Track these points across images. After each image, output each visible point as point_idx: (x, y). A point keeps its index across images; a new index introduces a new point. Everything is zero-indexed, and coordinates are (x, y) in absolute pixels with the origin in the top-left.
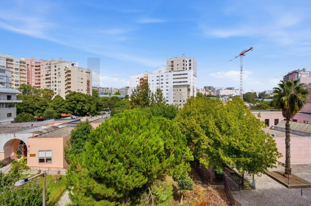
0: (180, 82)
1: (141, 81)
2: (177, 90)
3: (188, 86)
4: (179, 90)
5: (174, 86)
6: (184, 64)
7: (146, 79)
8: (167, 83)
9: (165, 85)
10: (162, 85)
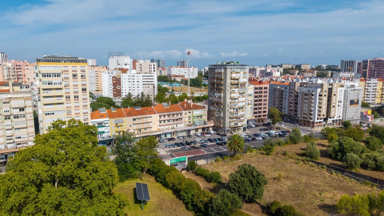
0: (148, 82)
1: (113, 79)
3: (154, 85)
4: (147, 87)
5: (143, 84)
6: (150, 68)
7: (119, 77)
8: (138, 82)
9: (136, 83)
10: (134, 83)
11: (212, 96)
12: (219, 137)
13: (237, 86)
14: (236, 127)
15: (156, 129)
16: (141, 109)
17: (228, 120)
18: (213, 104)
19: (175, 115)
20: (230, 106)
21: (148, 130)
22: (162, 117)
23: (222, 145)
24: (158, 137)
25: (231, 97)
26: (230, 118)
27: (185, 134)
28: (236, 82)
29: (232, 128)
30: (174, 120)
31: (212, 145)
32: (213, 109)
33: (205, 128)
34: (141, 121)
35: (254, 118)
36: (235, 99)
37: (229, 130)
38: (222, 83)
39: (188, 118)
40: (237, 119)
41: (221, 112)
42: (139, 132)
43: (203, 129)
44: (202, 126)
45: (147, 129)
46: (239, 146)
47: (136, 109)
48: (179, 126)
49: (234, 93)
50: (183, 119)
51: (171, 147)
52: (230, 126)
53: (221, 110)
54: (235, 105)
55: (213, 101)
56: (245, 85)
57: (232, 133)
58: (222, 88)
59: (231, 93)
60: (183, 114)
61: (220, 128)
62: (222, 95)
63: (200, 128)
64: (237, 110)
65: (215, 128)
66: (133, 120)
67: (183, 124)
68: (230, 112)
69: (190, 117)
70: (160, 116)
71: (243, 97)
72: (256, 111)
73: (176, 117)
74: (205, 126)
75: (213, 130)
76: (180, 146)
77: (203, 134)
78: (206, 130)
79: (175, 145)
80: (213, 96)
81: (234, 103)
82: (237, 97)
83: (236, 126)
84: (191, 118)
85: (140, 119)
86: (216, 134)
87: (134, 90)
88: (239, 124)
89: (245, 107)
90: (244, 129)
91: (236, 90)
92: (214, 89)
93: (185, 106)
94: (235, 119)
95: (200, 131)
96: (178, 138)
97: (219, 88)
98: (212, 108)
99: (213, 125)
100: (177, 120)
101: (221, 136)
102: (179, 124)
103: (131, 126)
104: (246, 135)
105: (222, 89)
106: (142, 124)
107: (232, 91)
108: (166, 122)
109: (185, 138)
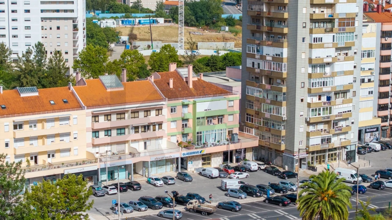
0: (58, 11)
2: (51, 29)
3: (74, 20)
4: (54, 28)
5: (43, 19)
8: (28, 11)
9: (21, 15)
10: (13, 16)
11: (253, 56)
12: (276, 180)
13: (329, 26)
14: (324, 151)
15: (83, 156)
16: (36, 94)
17: (300, 129)
18: (257, 79)
19: (142, 114)
20: (307, 86)
21: (59, 158)
22: (102, 119)
23: (284, 205)
24: (91, 179)
25: (310, 60)
26: (309, 123)
27: (170, 171)
28: (327, 13)
29: (313, 153)
30: (136, 128)
31: (252, 204)
32: (257, 94)
33: (231, 152)
34: (38, 130)
35: (378, 122)
36: (323, 65)
37: (304, 159)
38: (286, 15)
39: (181, 123)
40: (330, 127)
41: (280, 104)
42: (32, 163)
43: (227, 156)
44: (223, 148)
45: (56, 155)
46: (333, 206)
47: (22, 95)
48: (152, 145)
49: (322, 46)
50: (164, 126)
51: (128, 210)
52: (308, 147)
53: (280, 98)
54: (324, 84)
55: (257, 70)
56: (353, 24)
57: (314, 169)
58: (286, 30)
59: (311, 46)
60: (166, 111)
61: (279, 152)
62: (285, 52)
63: (216, 154)
64: (329, 99)
65: (263, 152)
66: (15, 127)
67: (165, 140)
68: (309, 105)
69: (187, 120)
70: (95, 116)
71: (345, 60)
72: (383, 101)
73: (142, 119)
74: (232, 147)
75: (258, 159)
76: (156, 209)
77: (225, 171)
78: (234, 158)
79: (140, 204)
80: (257, 57)
81: (321, 76)
82: (329, 60)
83: (326, 146)
84: (190, 123)
85: (33, 123)
86: (264, 170)
87: (15, 36)
88: (336, 142)
89: (351, 91)
90: (350, 157)
91: (327, 38)
92: (262, 32)
93: (171, 86)
94: (321, 127)
95: (217, 162)
96: (148, 182)
97: (274, 30)
98: (255, 93)
99: (256, 143)
100: (146, 127)
101: (282, 176)
102: (153, 142)
103: (7, 145)
104: (354, 172)
105: (283, 35)
106: (40, 141)
107: (315, 40)
108: (114, 132)
109: (171, 182)
